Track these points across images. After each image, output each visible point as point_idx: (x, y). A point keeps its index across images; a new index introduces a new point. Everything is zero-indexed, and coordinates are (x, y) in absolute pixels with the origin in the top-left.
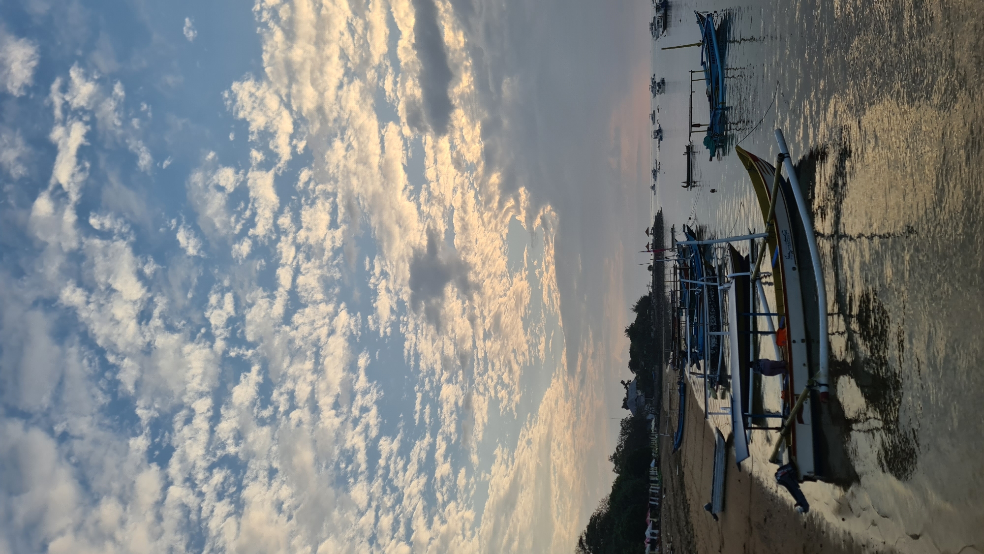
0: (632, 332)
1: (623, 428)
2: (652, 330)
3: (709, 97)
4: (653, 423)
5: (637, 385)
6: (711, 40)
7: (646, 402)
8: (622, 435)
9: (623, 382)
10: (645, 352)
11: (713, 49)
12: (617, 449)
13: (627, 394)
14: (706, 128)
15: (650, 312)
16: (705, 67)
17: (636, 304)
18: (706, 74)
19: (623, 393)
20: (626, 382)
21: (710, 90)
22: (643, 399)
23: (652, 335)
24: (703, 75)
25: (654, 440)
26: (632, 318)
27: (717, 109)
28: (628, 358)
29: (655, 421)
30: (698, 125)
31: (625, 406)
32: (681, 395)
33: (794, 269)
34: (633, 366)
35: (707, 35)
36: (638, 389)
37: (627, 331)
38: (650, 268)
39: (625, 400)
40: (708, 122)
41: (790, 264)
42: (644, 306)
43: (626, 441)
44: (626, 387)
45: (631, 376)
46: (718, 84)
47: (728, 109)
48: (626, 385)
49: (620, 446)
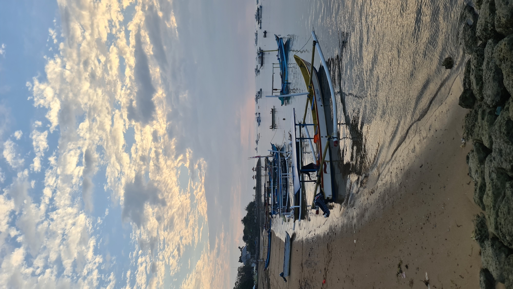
0: (245, 221)
1: (239, 272)
2: (255, 218)
3: (281, 76)
4: (255, 268)
5: (247, 249)
6: (282, 49)
7: (251, 257)
8: (239, 276)
9: (239, 248)
10: (251, 230)
11: (283, 54)
12: (236, 284)
13: (242, 254)
14: (280, 91)
15: (254, 209)
16: (280, 61)
17: (247, 206)
18: (280, 65)
19: (239, 254)
20: (241, 248)
21: (281, 73)
22: (250, 256)
23: (255, 221)
24: (279, 66)
25: (255, 277)
26: (245, 213)
27: (284, 83)
28: (243, 235)
29: (256, 267)
30: (276, 90)
31: (241, 261)
32: (269, 238)
33: (321, 106)
34: (245, 239)
35: (280, 47)
36: (247, 250)
37: (242, 220)
38: (254, 188)
39: (240, 257)
40: (281, 88)
41: (320, 103)
42: (251, 207)
43: (240, 279)
44: (241, 250)
45: (244, 244)
46: (285, 70)
47: (290, 83)
48: (241, 249)
49: (237, 282)
